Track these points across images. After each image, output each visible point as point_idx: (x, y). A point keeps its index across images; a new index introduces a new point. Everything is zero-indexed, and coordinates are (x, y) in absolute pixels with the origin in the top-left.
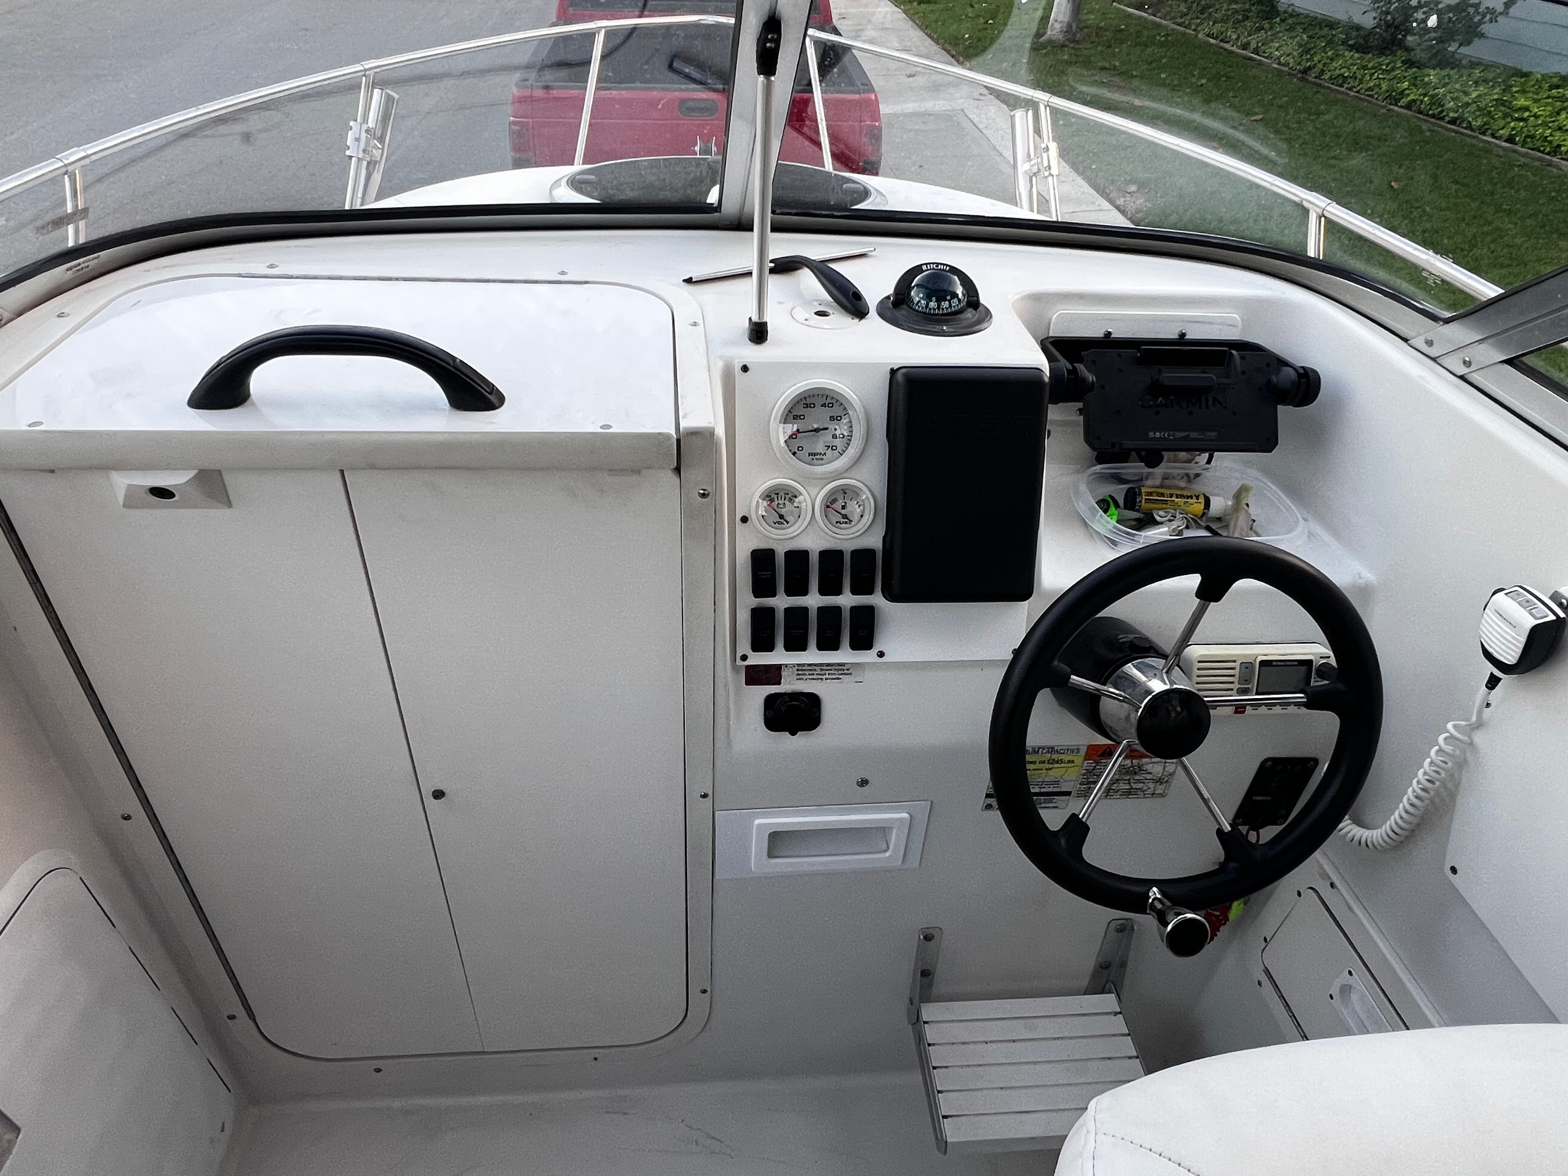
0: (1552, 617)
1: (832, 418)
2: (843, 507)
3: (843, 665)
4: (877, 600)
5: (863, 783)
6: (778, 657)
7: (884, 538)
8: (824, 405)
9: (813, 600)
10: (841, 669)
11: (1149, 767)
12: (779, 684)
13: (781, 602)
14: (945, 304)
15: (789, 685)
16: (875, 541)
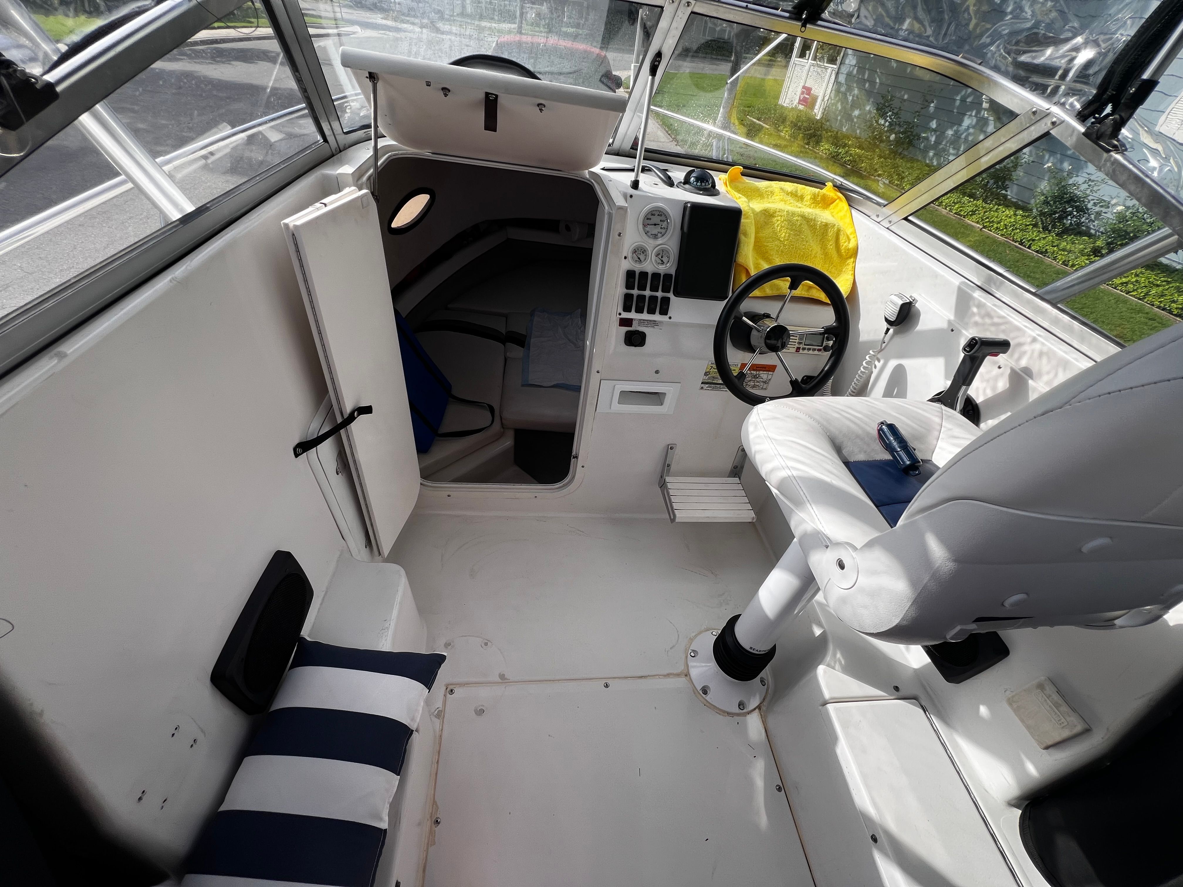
0: (908, 301)
1: (661, 221)
2: (662, 257)
3: (654, 321)
4: (671, 295)
5: (657, 372)
6: (632, 315)
7: (676, 271)
8: (658, 215)
9: (647, 293)
10: (654, 323)
11: (762, 375)
12: (631, 327)
13: (635, 292)
14: (703, 184)
15: (635, 327)
16: (673, 272)
